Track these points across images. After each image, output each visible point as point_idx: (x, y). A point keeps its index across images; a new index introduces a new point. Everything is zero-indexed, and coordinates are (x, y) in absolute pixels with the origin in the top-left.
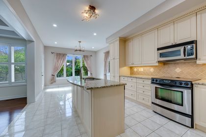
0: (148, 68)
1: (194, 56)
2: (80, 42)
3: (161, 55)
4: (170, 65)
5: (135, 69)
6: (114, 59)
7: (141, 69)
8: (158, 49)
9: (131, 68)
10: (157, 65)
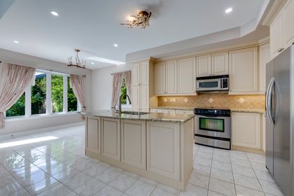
0: (182, 98)
1: (227, 88)
2: (78, 51)
3: (201, 85)
4: (204, 96)
5: (165, 100)
6: (140, 85)
7: (174, 100)
8: (198, 79)
9: (159, 98)
10: (195, 94)
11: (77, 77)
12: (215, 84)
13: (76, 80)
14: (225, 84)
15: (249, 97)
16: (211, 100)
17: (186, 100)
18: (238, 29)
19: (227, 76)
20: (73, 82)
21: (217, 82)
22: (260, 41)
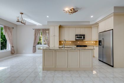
2: (22, 14)
5: (62, 42)
6: (54, 36)
10: (75, 40)
11: (9, 28)
12: (81, 37)
13: (8, 30)
14: (84, 38)
15: (88, 42)
16: (78, 43)
17: (70, 42)
18: (89, 22)
19: (84, 35)
20: (6, 31)
21: (82, 37)
22: (92, 26)
